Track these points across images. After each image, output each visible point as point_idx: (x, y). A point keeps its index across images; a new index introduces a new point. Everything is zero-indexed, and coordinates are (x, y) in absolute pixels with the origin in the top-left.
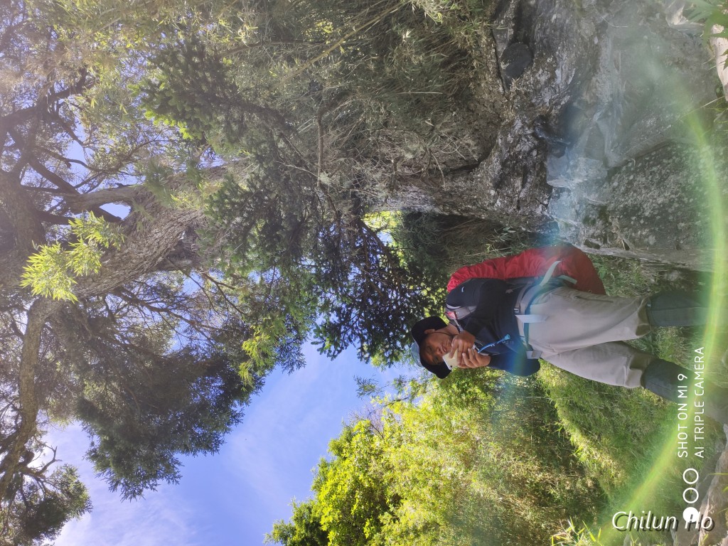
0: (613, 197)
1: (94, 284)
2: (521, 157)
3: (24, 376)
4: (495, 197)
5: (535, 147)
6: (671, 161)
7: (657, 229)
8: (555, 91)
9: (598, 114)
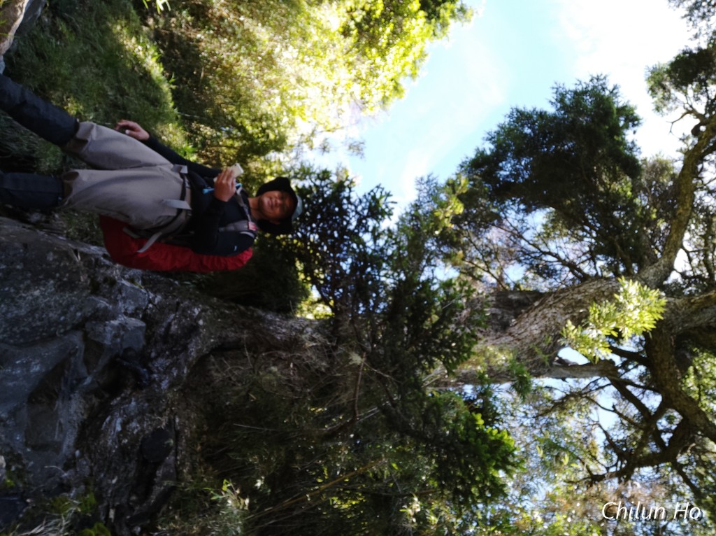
0: (82, 302)
1: (603, 289)
2: (167, 353)
3: (687, 210)
4: (199, 317)
5: (151, 360)
6: (22, 329)
7: (44, 266)
8: (124, 411)
9: (85, 383)
